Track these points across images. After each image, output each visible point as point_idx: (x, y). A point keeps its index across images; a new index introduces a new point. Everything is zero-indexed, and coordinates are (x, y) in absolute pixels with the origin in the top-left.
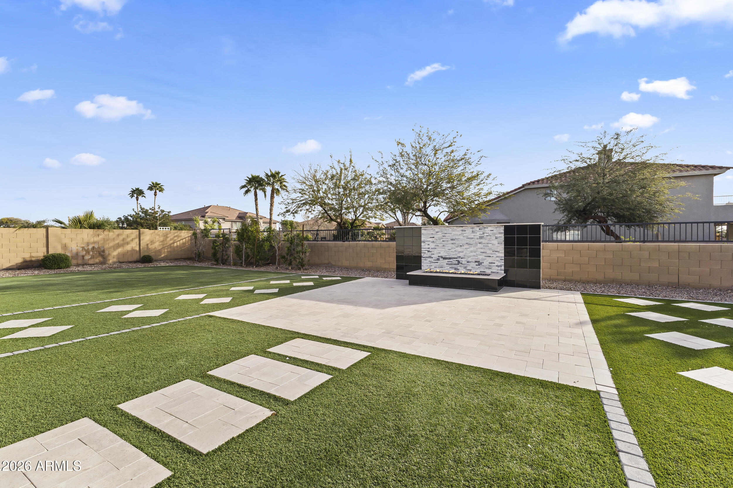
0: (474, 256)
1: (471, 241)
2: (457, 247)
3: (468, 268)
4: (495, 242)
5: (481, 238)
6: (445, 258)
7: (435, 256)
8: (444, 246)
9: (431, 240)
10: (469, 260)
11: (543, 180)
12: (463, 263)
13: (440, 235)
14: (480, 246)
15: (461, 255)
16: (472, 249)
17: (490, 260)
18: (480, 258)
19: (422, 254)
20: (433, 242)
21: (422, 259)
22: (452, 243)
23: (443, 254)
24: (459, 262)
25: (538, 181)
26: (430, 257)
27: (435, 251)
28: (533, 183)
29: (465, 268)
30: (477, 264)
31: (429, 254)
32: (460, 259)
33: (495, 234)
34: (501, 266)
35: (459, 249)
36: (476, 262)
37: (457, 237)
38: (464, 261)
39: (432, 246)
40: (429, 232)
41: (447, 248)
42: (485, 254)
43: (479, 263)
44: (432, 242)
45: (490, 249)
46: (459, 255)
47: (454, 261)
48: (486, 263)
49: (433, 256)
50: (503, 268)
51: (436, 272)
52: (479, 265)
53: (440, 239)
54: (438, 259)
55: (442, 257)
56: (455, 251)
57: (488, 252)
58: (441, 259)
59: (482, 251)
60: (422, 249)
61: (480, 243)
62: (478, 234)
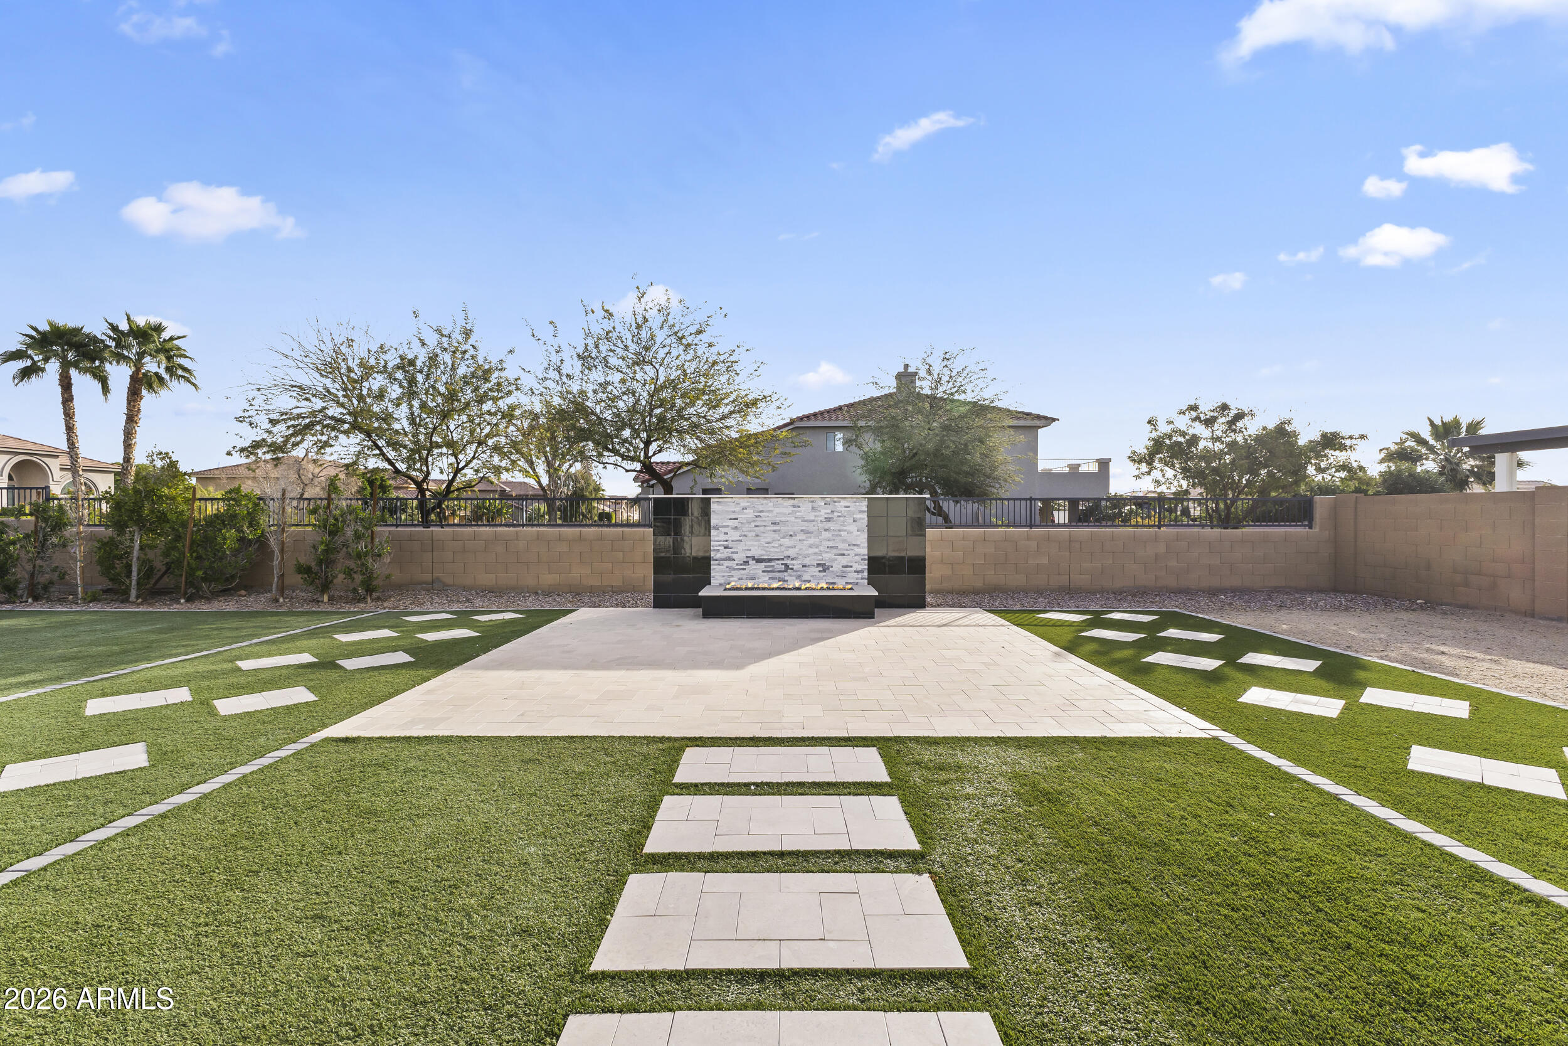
0: (815, 554)
1: (811, 527)
2: (784, 538)
3: (805, 577)
4: (853, 528)
5: (828, 520)
6: (759, 561)
7: (740, 557)
8: (757, 536)
9: (731, 523)
10: (807, 561)
11: (821, 413)
12: (795, 567)
13: (750, 514)
14: (826, 535)
15: (791, 553)
16: (811, 541)
17: (844, 561)
18: (827, 557)
19: (713, 554)
20: (736, 528)
21: (712, 562)
22: (774, 531)
23: (757, 552)
24: (786, 566)
25: (815, 415)
26: (729, 559)
27: (740, 547)
28: (808, 417)
29: (799, 577)
30: (821, 569)
31: (726, 553)
32: (788, 562)
33: (851, 514)
34: (862, 571)
35: (787, 542)
36: (819, 565)
37: (783, 519)
38: (796, 565)
39: (734, 535)
40: (727, 509)
41: (763, 541)
42: (834, 551)
43: (824, 568)
44: (733, 529)
45: (844, 541)
46: (787, 553)
47: (778, 566)
48: (836, 567)
49: (735, 556)
50: (866, 574)
51: (747, 589)
52: (824, 571)
53: (749, 523)
54: (746, 563)
55: (753, 558)
56: (780, 545)
57: (841, 546)
58: (751, 562)
59: (831, 544)
60: (712, 543)
61: (826, 530)
62: (824, 512)
